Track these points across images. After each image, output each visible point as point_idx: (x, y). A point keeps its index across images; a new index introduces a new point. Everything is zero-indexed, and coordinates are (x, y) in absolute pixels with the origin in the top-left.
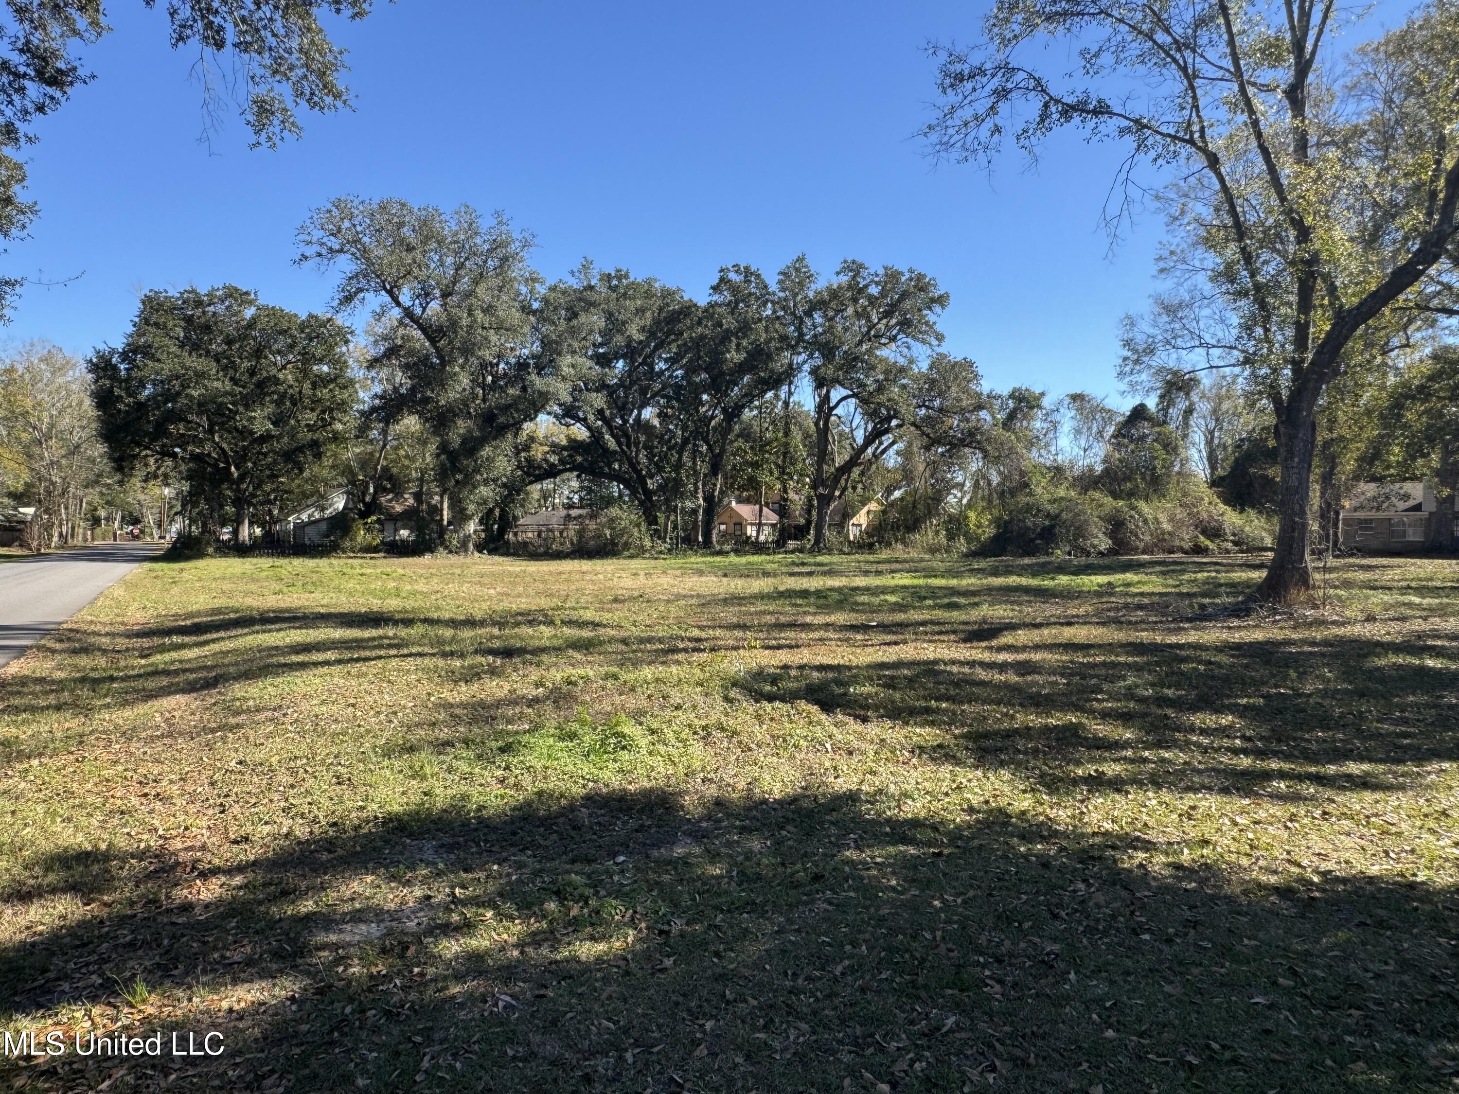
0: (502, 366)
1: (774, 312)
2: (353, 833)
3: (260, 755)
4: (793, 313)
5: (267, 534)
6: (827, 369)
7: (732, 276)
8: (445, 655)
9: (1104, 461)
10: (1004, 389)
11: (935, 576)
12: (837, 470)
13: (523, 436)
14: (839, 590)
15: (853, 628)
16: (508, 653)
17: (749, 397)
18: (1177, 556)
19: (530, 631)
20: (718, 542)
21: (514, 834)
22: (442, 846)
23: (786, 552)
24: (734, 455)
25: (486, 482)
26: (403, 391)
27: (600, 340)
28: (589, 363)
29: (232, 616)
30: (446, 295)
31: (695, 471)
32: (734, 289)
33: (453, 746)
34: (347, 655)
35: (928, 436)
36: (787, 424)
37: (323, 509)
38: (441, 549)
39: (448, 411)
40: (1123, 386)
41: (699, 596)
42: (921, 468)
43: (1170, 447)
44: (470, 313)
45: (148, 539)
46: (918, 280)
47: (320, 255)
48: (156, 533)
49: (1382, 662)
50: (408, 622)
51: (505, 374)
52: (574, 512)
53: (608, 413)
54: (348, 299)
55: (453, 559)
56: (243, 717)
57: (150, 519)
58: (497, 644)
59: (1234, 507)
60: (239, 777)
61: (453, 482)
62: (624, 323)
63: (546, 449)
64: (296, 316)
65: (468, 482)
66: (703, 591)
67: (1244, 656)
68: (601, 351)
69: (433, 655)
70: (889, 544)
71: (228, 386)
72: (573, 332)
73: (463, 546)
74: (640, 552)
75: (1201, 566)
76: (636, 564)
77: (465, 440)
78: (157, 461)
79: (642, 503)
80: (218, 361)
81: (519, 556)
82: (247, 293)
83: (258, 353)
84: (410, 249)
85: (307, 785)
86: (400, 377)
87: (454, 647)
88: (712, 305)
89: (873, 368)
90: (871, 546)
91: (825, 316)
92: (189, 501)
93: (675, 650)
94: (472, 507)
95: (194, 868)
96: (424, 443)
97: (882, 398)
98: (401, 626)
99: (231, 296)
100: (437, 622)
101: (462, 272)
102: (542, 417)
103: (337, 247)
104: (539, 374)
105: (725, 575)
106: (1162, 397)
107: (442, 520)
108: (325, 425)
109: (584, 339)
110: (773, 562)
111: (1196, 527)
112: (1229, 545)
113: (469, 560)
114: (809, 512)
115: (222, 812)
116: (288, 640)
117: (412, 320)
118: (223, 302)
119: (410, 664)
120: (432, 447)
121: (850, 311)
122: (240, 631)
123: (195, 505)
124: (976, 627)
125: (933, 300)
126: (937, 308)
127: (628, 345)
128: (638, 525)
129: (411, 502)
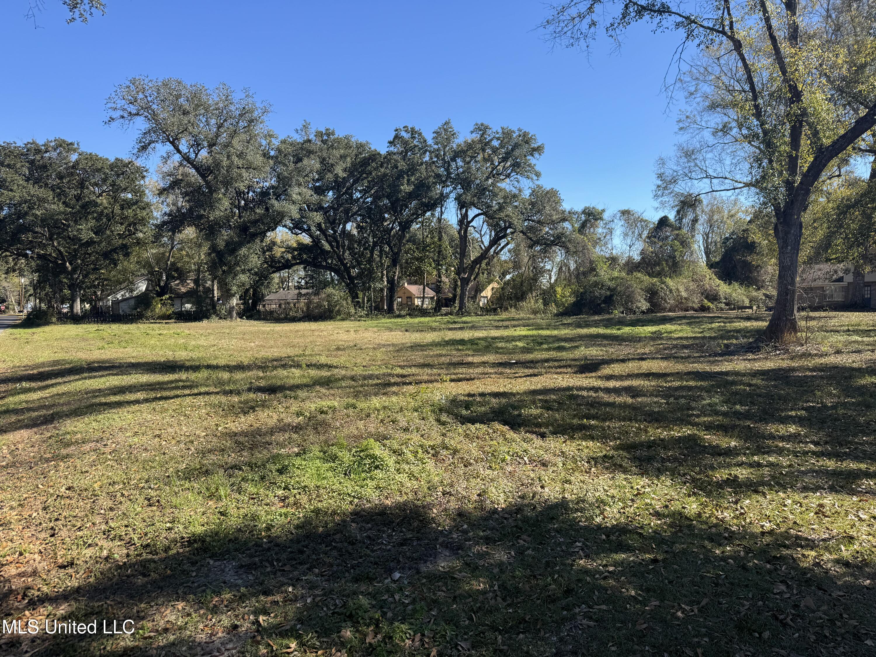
0: (251, 194)
1: (431, 158)
2: (164, 555)
3: (85, 482)
4: (443, 159)
5: (94, 308)
6: (467, 195)
7: (403, 134)
8: (226, 393)
9: (641, 253)
10: (579, 208)
11: (542, 329)
12: (473, 262)
13: (268, 240)
14: (485, 339)
15: (500, 364)
16: (272, 390)
17: (415, 215)
18: (691, 312)
19: (285, 373)
20: (398, 309)
21: (301, 552)
22: (241, 566)
23: (442, 315)
24: (406, 253)
25: (243, 272)
26: (184, 211)
27: (317, 177)
28: (310, 192)
29: (67, 366)
30: (211, 145)
31: (382, 264)
32: (405, 143)
33: (240, 469)
34: (152, 395)
35: (531, 239)
36: (440, 232)
37: (132, 291)
38: (214, 316)
39: (216, 224)
40: (656, 204)
41: (393, 345)
42: (526, 260)
43: (684, 243)
44: (228, 157)
45: (12, 313)
46: (524, 136)
47: (123, 117)
48: (17, 309)
49: (863, 382)
50: (196, 368)
51: (253, 199)
52: (303, 291)
53: (323, 226)
54: (144, 148)
55: (223, 323)
56: (73, 448)
57: (12, 299)
58: (262, 383)
59: (725, 281)
60: (68, 501)
61: (220, 272)
62: (332, 165)
63: (283, 250)
64: (107, 159)
65: (231, 271)
66: (395, 341)
67: (771, 380)
68: (317, 184)
69: (217, 393)
70: (506, 309)
71: (62, 208)
72: (299, 171)
73: (229, 315)
74: (347, 317)
75: (712, 320)
76: (346, 324)
77: (228, 244)
78: (14, 259)
79: (347, 285)
80: (53, 190)
81: (267, 320)
82: (72, 144)
83: (82, 185)
84: (185, 113)
85: (123, 508)
86: (181, 202)
87: (232, 387)
88: (389, 153)
89: (495, 195)
90: (495, 310)
91: (464, 161)
92: (37, 286)
93: (390, 384)
94: (235, 288)
95: (25, 595)
96: (200, 246)
97: (502, 215)
98: (191, 372)
99: (61, 146)
100: (216, 367)
101: (222, 130)
102: (280, 229)
103: (134, 112)
104: (276, 199)
105: (407, 331)
106: (678, 212)
107: (213, 297)
108: (131, 234)
109: (307, 175)
110: (435, 321)
111: (702, 294)
112: (723, 306)
113: (233, 324)
114: (455, 289)
115: (52, 536)
116: (108, 384)
117: (189, 162)
118: (55, 150)
119: (201, 401)
120: (205, 249)
121: (480, 157)
122: (72, 378)
123: (43, 289)
124: (582, 362)
125: (534, 150)
126: (536, 155)
127: (335, 181)
128: (346, 299)
129: (192, 285)
